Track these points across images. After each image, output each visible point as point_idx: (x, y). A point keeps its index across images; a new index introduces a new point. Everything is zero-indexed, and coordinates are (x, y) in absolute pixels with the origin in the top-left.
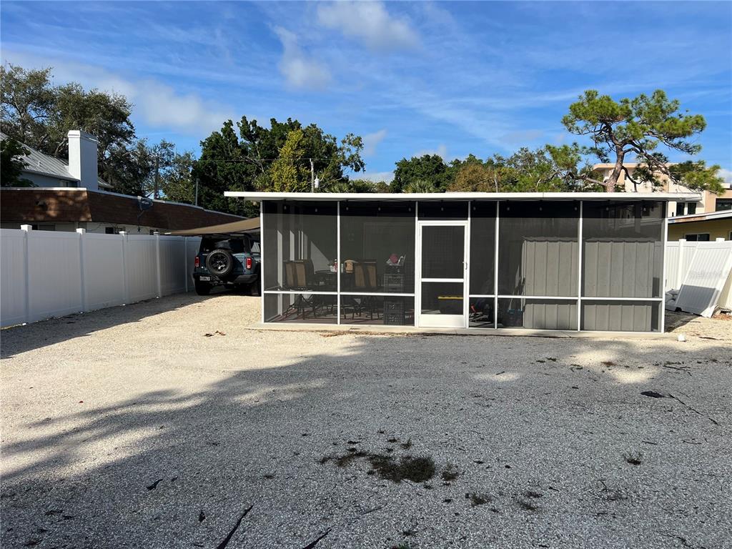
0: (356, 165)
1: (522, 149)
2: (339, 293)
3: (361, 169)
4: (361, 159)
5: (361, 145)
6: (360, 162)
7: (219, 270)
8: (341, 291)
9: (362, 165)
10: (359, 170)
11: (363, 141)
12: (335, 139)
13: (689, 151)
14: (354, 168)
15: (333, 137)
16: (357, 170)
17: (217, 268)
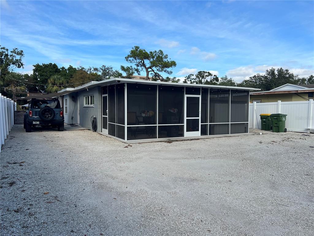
0: (19, 65)
1: (103, 66)
2: (158, 125)
3: (22, 67)
4: (21, 62)
5: (22, 55)
6: (21, 63)
7: (48, 118)
8: (158, 124)
9: (22, 65)
10: (20, 67)
11: (24, 53)
12: (7, 50)
13: (169, 73)
14: (17, 66)
15: (6, 48)
16: (19, 67)
17: (46, 117)
